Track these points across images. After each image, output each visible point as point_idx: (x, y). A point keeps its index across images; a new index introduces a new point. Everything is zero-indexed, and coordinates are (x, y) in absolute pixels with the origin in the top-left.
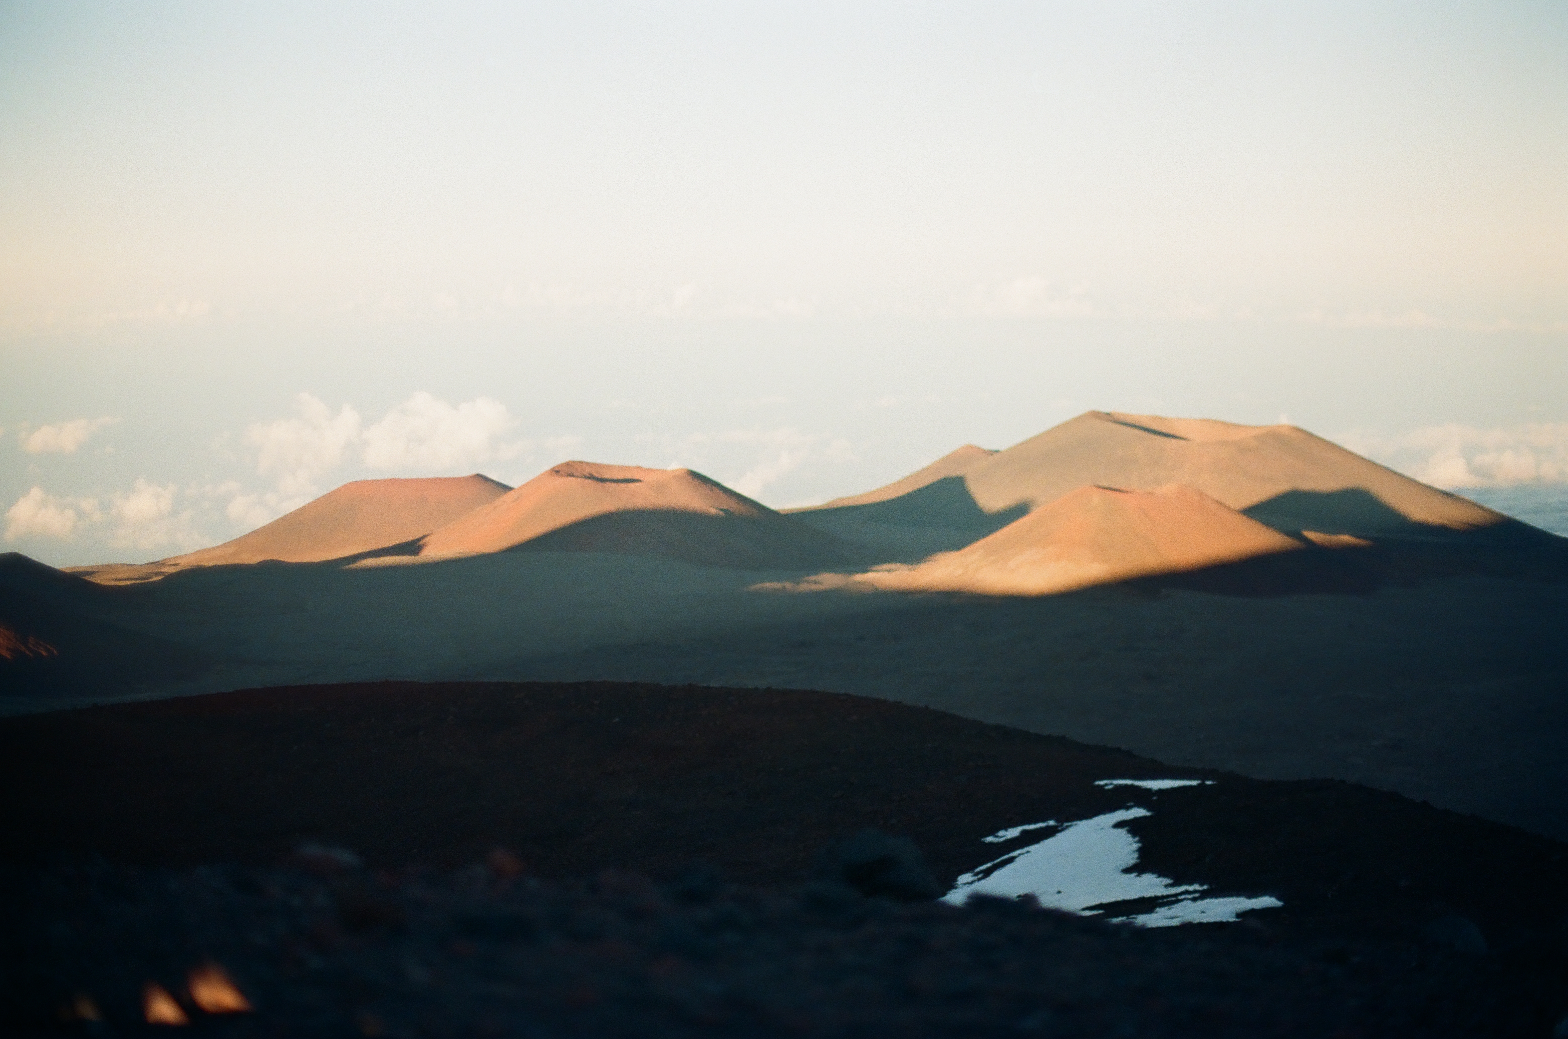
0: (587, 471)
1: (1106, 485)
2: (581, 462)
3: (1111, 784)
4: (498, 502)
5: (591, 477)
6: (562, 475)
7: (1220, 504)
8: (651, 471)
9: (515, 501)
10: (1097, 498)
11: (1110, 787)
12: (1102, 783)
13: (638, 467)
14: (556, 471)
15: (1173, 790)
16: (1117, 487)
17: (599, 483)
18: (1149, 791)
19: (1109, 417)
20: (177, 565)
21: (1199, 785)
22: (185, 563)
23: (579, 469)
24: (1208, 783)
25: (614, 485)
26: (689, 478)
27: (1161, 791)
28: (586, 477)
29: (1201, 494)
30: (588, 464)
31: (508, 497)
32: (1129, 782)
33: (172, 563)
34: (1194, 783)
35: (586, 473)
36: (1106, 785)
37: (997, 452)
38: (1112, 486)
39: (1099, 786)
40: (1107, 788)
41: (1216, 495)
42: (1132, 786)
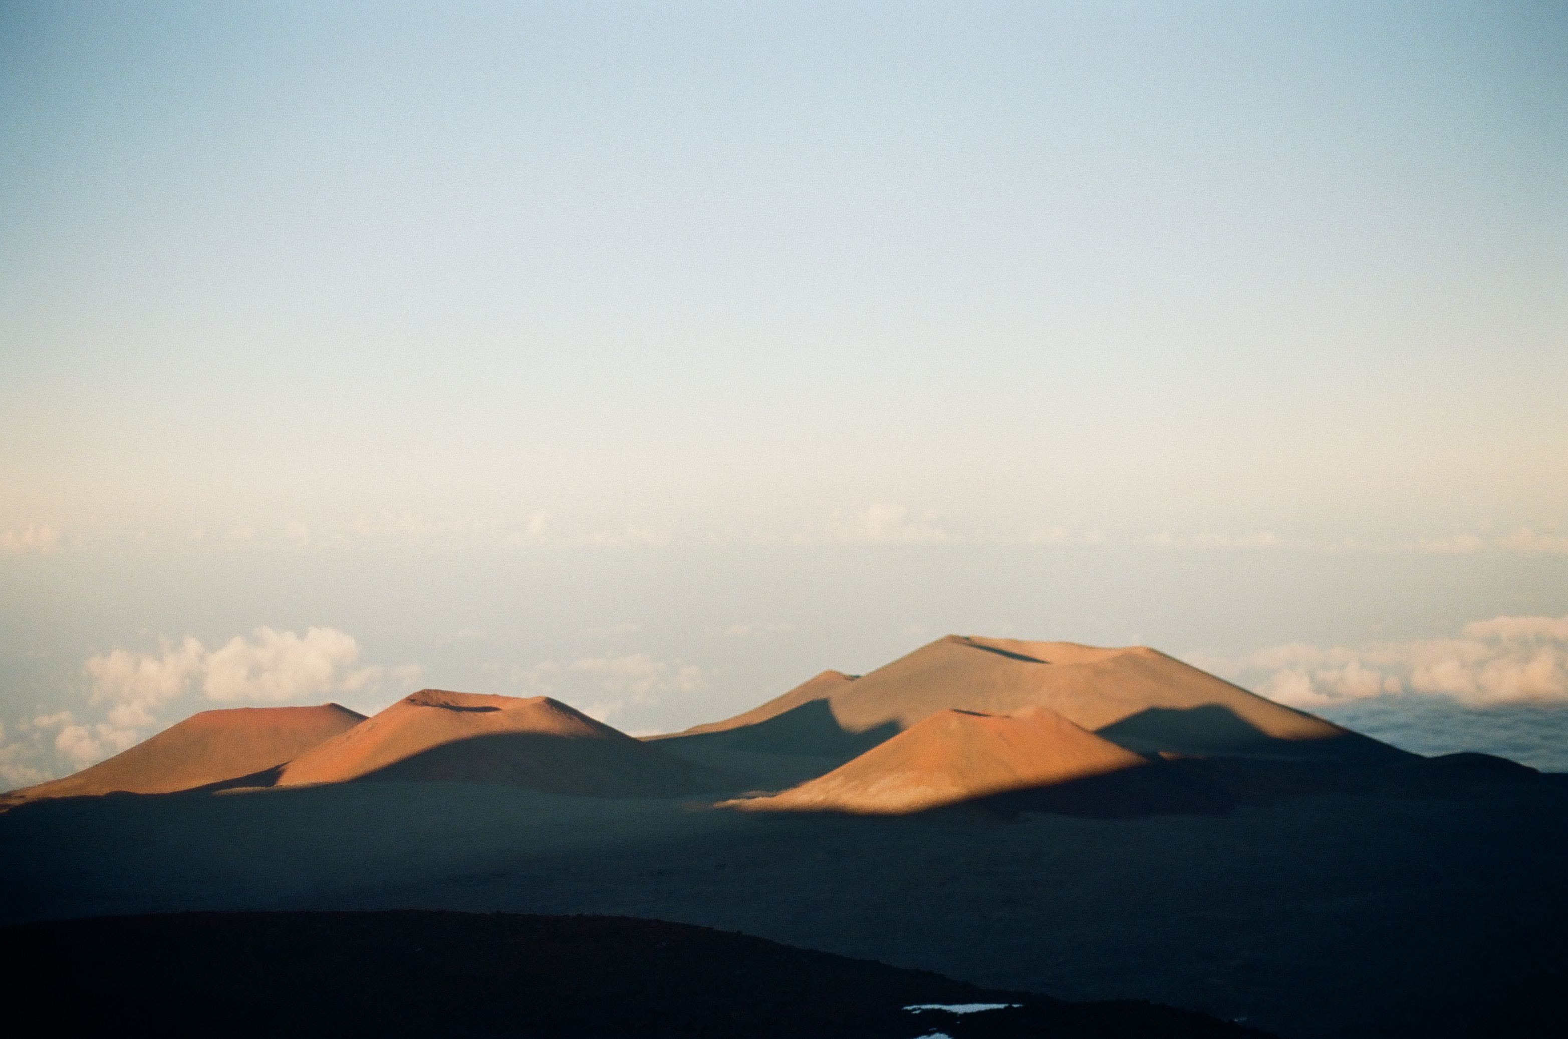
0: (443, 699)
1: (965, 709)
2: (436, 691)
3: (919, 1009)
4: (352, 732)
5: (446, 706)
6: (417, 704)
7: (1079, 727)
8: (508, 699)
9: (369, 730)
10: (954, 723)
11: (917, 1012)
12: (910, 1008)
13: (494, 695)
14: (412, 700)
15: (980, 1013)
16: (977, 711)
17: (454, 713)
18: (954, 1015)
19: (968, 642)
20: (23, 797)
21: (1006, 1008)
22: (31, 795)
23: (435, 698)
24: (1015, 1006)
25: (471, 714)
26: (548, 706)
27: (966, 1015)
28: (442, 706)
29: (1057, 715)
30: (443, 692)
31: (362, 726)
32: (936, 1007)
33: (17, 795)
34: (1002, 1006)
35: (441, 702)
36: (914, 1010)
37: (858, 677)
38: (973, 710)
39: (907, 1010)
40: (914, 1012)
41: (1073, 718)
42: (940, 1010)
